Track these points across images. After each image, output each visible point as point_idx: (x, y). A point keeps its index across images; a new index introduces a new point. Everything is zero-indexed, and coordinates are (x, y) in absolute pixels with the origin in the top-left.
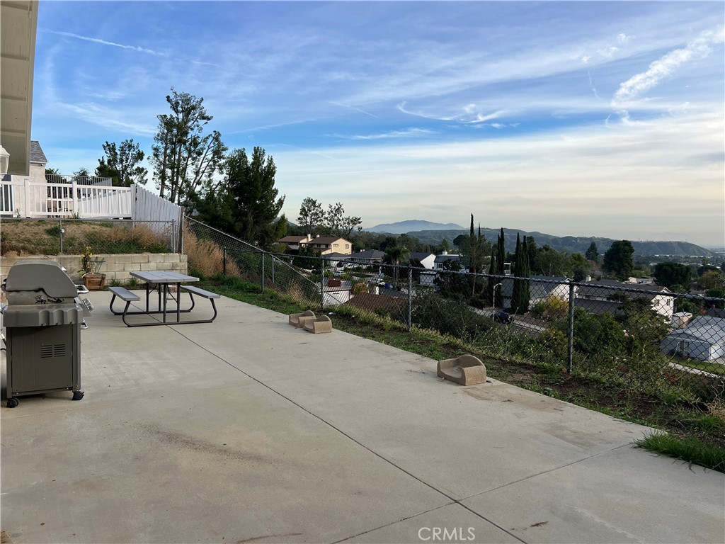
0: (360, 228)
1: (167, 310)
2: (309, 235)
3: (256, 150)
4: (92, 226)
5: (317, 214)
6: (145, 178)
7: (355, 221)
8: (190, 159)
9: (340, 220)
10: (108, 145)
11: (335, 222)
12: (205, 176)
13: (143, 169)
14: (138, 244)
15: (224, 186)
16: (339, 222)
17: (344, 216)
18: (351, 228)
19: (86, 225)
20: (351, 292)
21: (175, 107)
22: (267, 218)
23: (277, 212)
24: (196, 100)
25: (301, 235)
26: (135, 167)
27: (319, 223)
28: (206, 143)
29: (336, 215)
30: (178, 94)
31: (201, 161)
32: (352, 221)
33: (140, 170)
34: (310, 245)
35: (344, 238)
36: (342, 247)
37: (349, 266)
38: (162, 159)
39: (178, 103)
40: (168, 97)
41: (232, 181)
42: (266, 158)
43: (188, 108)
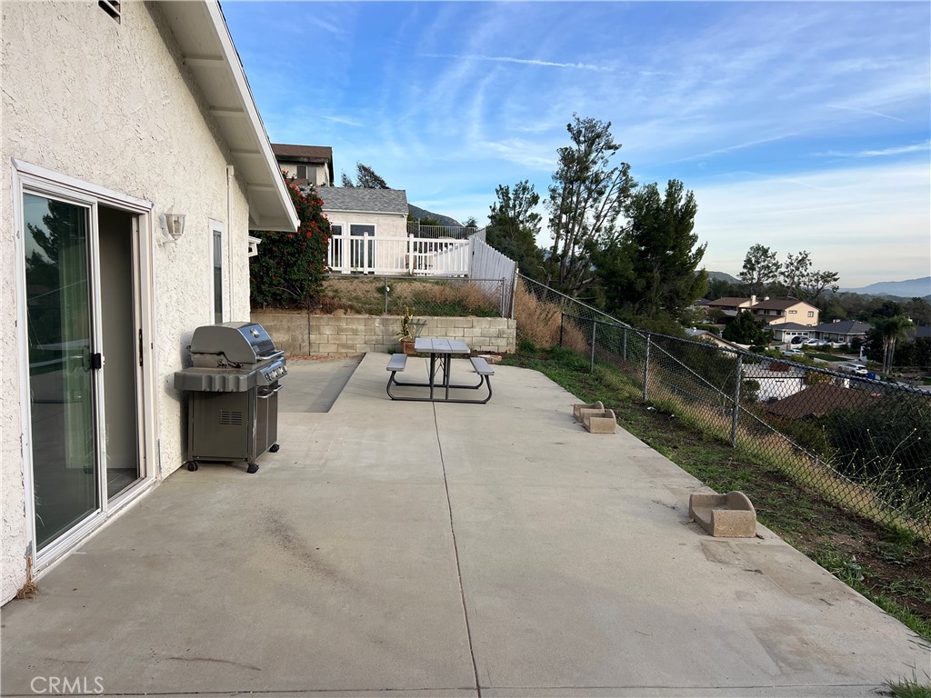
0: (836, 288)
1: (435, 383)
2: (754, 297)
3: (671, 184)
4: (424, 284)
5: (769, 267)
6: (538, 227)
7: (828, 277)
8: (591, 200)
9: (803, 276)
10: (501, 189)
11: (796, 279)
12: (608, 221)
13: (537, 215)
14: (463, 306)
15: (628, 234)
16: (802, 279)
17: (811, 270)
18: (820, 286)
19: (418, 283)
20: (805, 380)
21: (576, 138)
22: (679, 274)
23: (695, 264)
24: (602, 126)
25: (743, 296)
26: (528, 214)
27: (770, 280)
28: (611, 179)
29: (798, 269)
30: (581, 120)
31: (602, 202)
32: (822, 277)
33: (534, 217)
34: (755, 310)
35: (809, 303)
36: (803, 315)
37: (811, 341)
38: (559, 201)
39: (581, 131)
40: (569, 125)
41: (636, 226)
42: (684, 194)
43: (591, 136)
